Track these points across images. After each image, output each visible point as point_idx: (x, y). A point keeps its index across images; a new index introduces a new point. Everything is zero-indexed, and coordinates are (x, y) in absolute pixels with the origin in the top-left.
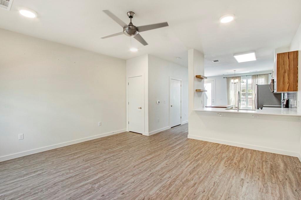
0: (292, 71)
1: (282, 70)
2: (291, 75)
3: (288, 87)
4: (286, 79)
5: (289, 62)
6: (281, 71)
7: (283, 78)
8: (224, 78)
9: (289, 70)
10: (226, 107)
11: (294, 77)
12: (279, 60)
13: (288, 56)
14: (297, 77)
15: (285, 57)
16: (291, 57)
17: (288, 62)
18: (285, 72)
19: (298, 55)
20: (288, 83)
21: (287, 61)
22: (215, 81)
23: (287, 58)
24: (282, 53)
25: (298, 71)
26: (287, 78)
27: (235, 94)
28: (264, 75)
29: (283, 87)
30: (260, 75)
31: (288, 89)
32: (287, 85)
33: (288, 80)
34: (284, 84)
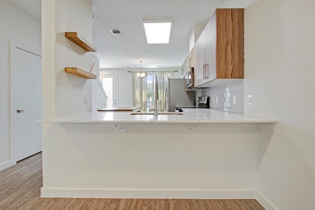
0: (237, 43)
1: (224, 39)
2: (235, 49)
3: (231, 70)
4: (229, 56)
5: (233, 27)
6: (223, 41)
7: (225, 55)
8: (128, 72)
9: (233, 42)
10: (132, 110)
11: (239, 53)
12: (220, 21)
13: (232, 15)
14: (243, 54)
15: (228, 17)
16: (236, 18)
17: (231, 26)
19: (244, 16)
20: (232, 63)
21: (230, 24)
22: (117, 75)
23: (231, 20)
24: (223, 9)
25: (243, 44)
26: (231, 54)
27: (140, 94)
28: (170, 72)
29: (226, 71)
30: (165, 72)
31: (232, 75)
32: (230, 67)
33: (231, 58)
34: (226, 64)
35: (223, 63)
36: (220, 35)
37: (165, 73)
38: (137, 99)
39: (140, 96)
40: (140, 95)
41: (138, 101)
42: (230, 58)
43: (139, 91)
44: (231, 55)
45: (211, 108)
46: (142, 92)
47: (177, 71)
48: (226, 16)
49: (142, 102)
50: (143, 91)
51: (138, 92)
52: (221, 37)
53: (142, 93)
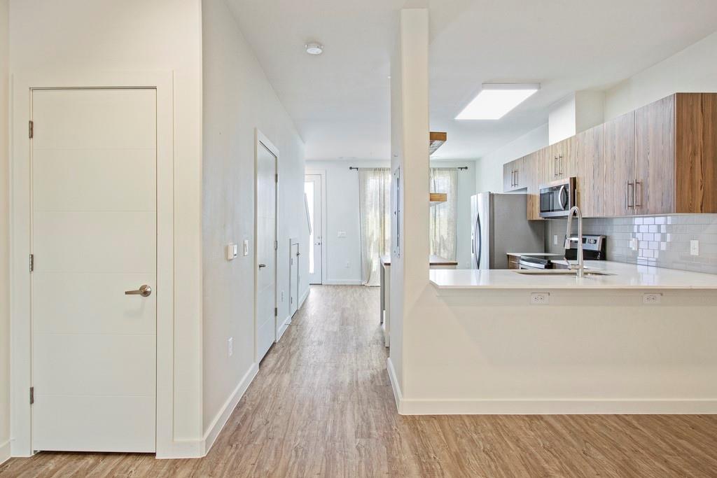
1: (688, 145)
2: (708, 161)
3: (700, 199)
4: (696, 175)
5: (704, 123)
6: (687, 148)
7: (691, 172)
8: (351, 168)
9: (704, 149)
11: (714, 169)
12: (682, 113)
13: (702, 105)
15: (695, 108)
16: (709, 110)
18: (694, 154)
20: (701, 187)
21: (700, 121)
22: (324, 176)
23: (700, 112)
24: (688, 93)
26: (700, 170)
27: (380, 221)
28: (449, 169)
29: (692, 200)
30: (439, 169)
31: (701, 206)
32: (699, 194)
33: (700, 177)
34: (692, 188)
35: (686, 186)
36: (682, 138)
37: (437, 171)
38: (373, 234)
39: (381, 226)
40: (379, 224)
41: (375, 238)
42: (698, 177)
43: (378, 214)
44: (700, 173)
45: (611, 260)
46: (384, 216)
47: (466, 168)
48: (692, 105)
49: (384, 240)
50: (386, 215)
51: (376, 216)
52: (684, 141)
53: (384, 219)
